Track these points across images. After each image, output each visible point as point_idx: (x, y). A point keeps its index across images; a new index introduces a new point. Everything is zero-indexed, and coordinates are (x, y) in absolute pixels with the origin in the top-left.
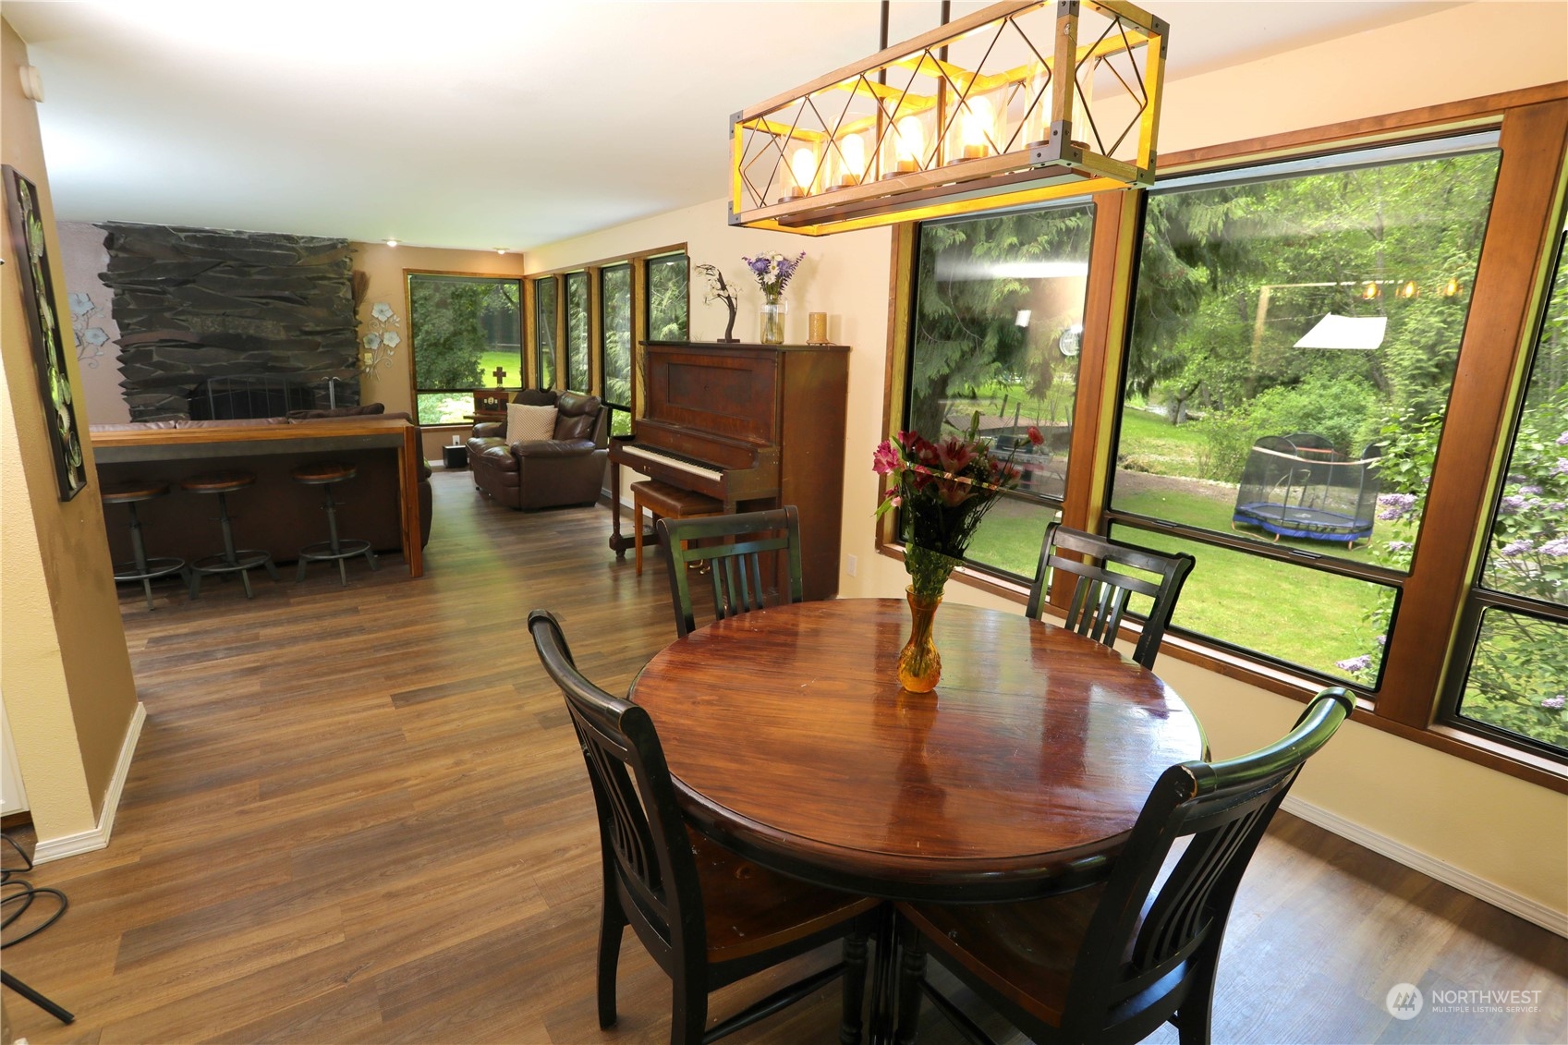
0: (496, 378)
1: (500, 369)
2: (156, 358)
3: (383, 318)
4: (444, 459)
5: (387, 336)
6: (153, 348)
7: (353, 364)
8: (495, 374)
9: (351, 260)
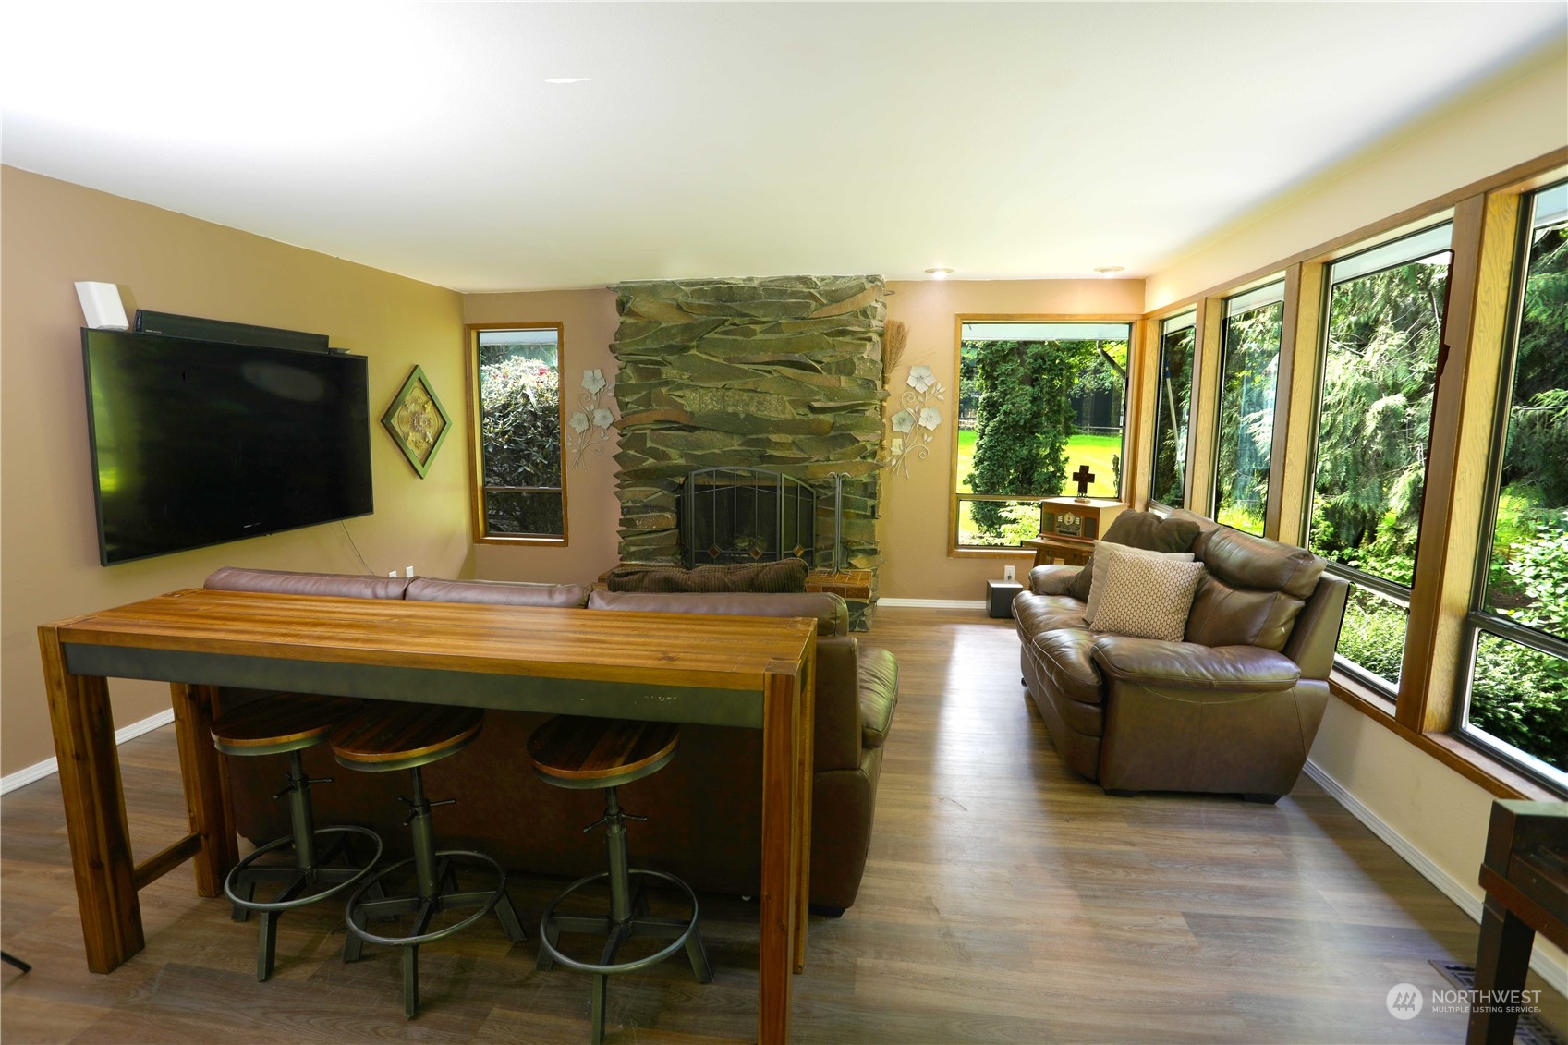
0: (1077, 483)
1: (1084, 469)
2: (649, 444)
3: (921, 388)
4: (987, 599)
5: (924, 413)
6: (647, 432)
7: (874, 454)
8: (1076, 477)
9: (885, 305)
